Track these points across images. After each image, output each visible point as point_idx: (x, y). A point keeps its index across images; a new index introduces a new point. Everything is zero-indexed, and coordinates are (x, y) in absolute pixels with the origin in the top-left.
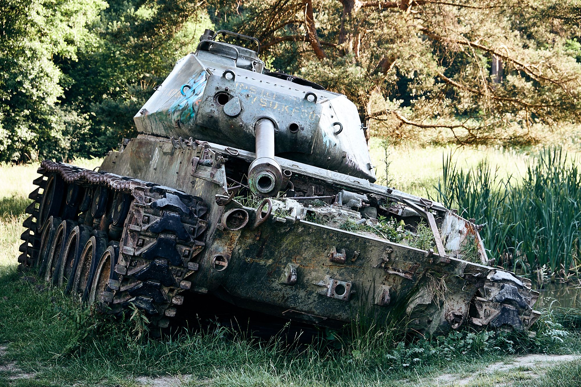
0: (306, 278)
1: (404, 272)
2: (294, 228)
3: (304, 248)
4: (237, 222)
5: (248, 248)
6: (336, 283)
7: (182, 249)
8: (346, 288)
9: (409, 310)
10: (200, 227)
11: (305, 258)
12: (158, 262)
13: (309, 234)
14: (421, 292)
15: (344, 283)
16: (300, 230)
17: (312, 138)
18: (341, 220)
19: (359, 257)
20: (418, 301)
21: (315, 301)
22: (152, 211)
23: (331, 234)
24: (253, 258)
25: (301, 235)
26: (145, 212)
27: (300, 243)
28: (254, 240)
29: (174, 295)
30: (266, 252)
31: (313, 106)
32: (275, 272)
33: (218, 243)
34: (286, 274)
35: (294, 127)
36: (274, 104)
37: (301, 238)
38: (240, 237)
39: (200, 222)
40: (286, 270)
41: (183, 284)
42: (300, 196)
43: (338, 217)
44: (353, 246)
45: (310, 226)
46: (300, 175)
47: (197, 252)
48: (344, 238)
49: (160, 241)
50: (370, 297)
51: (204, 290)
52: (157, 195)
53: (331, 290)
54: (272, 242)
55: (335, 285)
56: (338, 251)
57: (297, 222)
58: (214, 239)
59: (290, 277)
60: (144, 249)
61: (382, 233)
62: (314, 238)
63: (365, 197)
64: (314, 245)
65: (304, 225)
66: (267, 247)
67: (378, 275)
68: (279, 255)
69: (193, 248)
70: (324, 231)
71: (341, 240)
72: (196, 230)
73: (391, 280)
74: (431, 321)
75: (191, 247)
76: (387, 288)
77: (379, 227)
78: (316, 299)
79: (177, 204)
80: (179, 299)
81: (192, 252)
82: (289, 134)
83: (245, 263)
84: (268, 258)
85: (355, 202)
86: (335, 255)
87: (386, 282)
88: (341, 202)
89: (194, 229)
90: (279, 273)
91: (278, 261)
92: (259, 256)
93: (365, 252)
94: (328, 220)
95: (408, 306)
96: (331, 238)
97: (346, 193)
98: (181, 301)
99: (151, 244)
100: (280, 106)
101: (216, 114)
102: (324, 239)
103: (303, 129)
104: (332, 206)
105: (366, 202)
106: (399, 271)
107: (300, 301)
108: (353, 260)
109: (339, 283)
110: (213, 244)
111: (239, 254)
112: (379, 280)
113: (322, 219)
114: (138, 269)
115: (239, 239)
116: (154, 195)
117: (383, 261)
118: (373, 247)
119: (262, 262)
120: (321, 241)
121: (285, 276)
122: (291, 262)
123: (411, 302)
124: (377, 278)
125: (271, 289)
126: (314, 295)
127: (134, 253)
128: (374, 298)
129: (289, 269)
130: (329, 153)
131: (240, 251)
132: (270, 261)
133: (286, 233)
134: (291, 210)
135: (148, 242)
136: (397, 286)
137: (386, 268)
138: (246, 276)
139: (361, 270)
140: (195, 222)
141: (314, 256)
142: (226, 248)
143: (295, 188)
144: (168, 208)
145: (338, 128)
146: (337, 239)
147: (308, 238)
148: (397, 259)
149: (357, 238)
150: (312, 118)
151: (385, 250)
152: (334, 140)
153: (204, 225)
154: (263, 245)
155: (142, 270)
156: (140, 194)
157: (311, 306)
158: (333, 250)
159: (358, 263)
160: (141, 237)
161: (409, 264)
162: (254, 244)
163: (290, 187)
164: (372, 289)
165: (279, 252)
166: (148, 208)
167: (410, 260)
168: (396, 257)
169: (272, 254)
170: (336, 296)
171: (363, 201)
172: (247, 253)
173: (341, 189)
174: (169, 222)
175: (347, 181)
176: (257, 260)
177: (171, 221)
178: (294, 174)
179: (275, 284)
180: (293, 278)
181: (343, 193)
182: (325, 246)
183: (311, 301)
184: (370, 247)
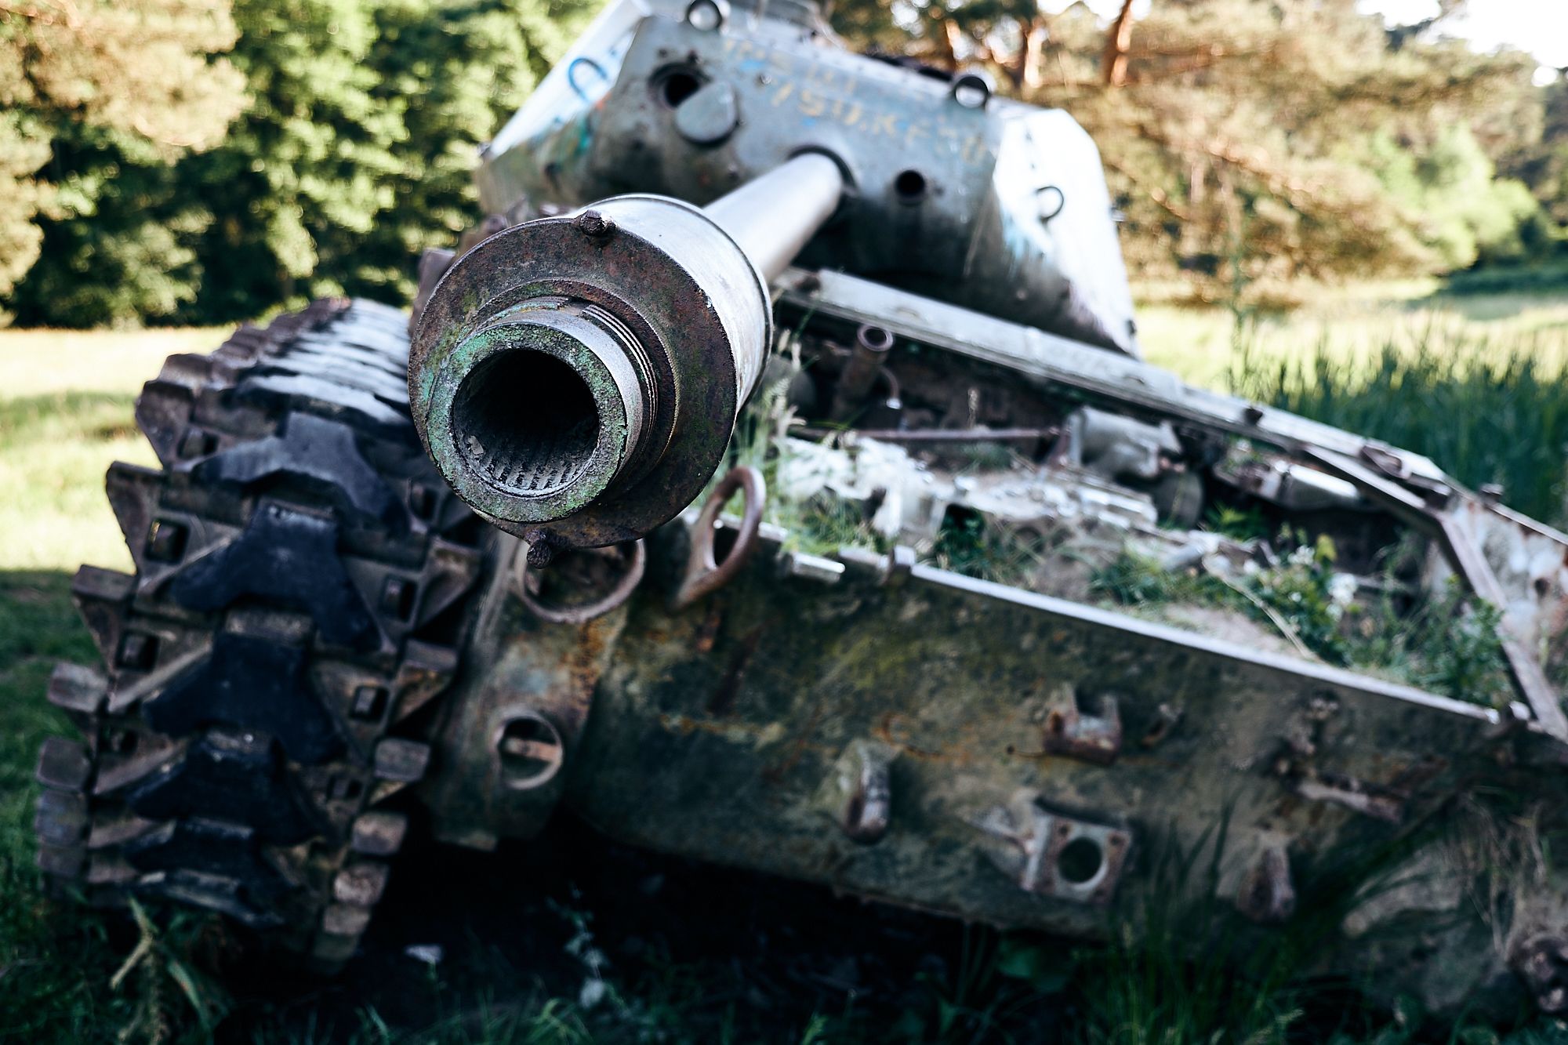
0: (931, 797)
1: (1369, 789)
2: (884, 601)
3: (928, 684)
4: (598, 573)
5: (668, 677)
6: (1064, 831)
7: (343, 683)
8: (1108, 854)
9: (1357, 922)
10: (441, 580)
11: (929, 726)
12: (224, 744)
13: (952, 630)
14: (1424, 861)
15: (1099, 834)
16: (912, 610)
17: (971, 225)
18: (1094, 550)
19: (1179, 730)
20: (1404, 897)
21: (962, 873)
22: (201, 498)
23: (1059, 635)
24: (693, 714)
25: (915, 631)
26: (164, 504)
27: (911, 665)
28: (691, 645)
29: (338, 864)
30: (749, 694)
31: (977, 119)
32: (795, 770)
33: (523, 654)
34: (845, 784)
35: (910, 184)
36: (847, 109)
37: (915, 648)
38: (625, 632)
39: (442, 554)
40: (844, 765)
41: (366, 827)
42: (921, 424)
43: (1081, 539)
44: (1157, 686)
45: (959, 597)
46: (925, 347)
47: (422, 696)
48: (1122, 649)
49: (226, 647)
50: (1200, 866)
51: (481, 839)
52: (255, 419)
53: (1042, 864)
54: (776, 655)
55: (1061, 843)
56: (1087, 705)
57: (898, 579)
58: (505, 638)
59: (857, 806)
60: (150, 685)
61: (1273, 614)
62: (975, 648)
63: (1165, 436)
64: (976, 674)
65: (933, 592)
66: (755, 675)
67: (1249, 794)
68: (810, 709)
69: (400, 679)
70: (1027, 620)
71: (1103, 661)
72: (420, 590)
73: (1302, 816)
74: (1434, 950)
75: (390, 675)
76: (1276, 842)
77: (1256, 585)
78: (970, 867)
79: (330, 468)
80: (367, 876)
81: (392, 696)
82: (894, 207)
83: (661, 734)
84: (763, 719)
85: (1130, 459)
86: (1070, 728)
87: (1278, 823)
88: (1076, 452)
89: (409, 588)
90: (812, 775)
91: (806, 732)
92: (721, 704)
93: (1207, 711)
94: (1039, 549)
95: (1355, 905)
96: (1058, 649)
97: (1097, 418)
98: (373, 885)
99: (186, 659)
100: (867, 116)
101: (653, 136)
102: (1023, 654)
103: (939, 191)
104: (1044, 471)
105: (1174, 458)
106: (1345, 786)
107: (901, 870)
108: (1151, 740)
109: (1077, 831)
110: (499, 656)
111: (629, 698)
112: (1246, 811)
113: (1012, 548)
114: (139, 766)
115: (621, 641)
116: (241, 422)
117: (1286, 749)
118: (1249, 692)
119: (737, 733)
120: (1009, 661)
121: (838, 788)
122: (866, 735)
123: (1371, 894)
124: (1243, 804)
125: (781, 830)
126: (963, 853)
127: (104, 703)
128: (1213, 874)
129: (857, 764)
130: (1021, 279)
131: (634, 688)
132: (772, 732)
133: (841, 626)
134: (876, 500)
135: (175, 650)
136: (1319, 836)
137: (1295, 776)
138: (671, 781)
139: (1176, 778)
140: (415, 553)
141: (969, 716)
142: (563, 675)
143: (904, 397)
144: (283, 485)
145: (1050, 201)
146: (1085, 656)
147: (947, 648)
148: (1349, 740)
149: (1180, 654)
150: (972, 156)
151: (1303, 703)
152: (1040, 239)
153: (457, 568)
154: (737, 665)
155: (154, 773)
156: (166, 416)
157: (946, 888)
158: (1062, 703)
159: (1169, 749)
160: (134, 625)
161: (1399, 759)
162: (695, 663)
163: (881, 390)
164: (1213, 840)
165: (812, 698)
166: (178, 486)
167: (1410, 745)
168: (1347, 731)
169: (778, 706)
170: (1061, 887)
171: (1164, 453)
172: (666, 695)
173: (1076, 405)
174: (274, 558)
175: (1101, 375)
176: (711, 724)
177: (283, 554)
178: (901, 341)
179: (799, 812)
180: (873, 813)
181: (1084, 419)
182: (1025, 682)
183: (944, 872)
184: (1238, 689)
